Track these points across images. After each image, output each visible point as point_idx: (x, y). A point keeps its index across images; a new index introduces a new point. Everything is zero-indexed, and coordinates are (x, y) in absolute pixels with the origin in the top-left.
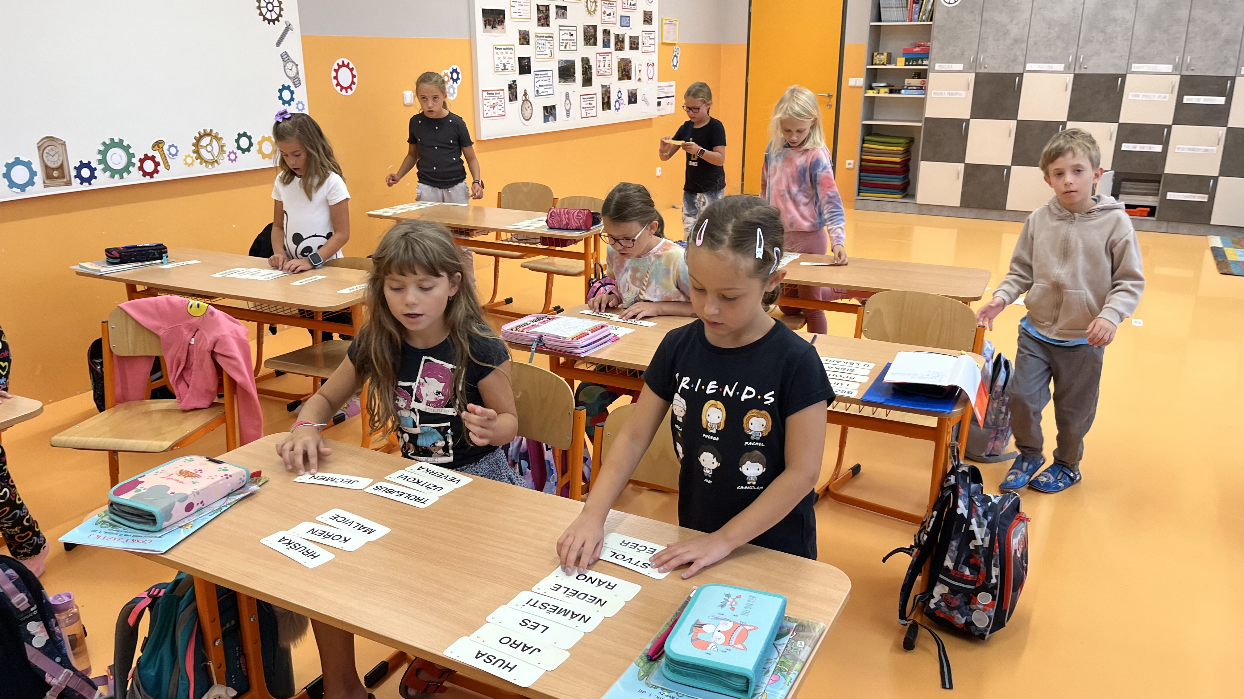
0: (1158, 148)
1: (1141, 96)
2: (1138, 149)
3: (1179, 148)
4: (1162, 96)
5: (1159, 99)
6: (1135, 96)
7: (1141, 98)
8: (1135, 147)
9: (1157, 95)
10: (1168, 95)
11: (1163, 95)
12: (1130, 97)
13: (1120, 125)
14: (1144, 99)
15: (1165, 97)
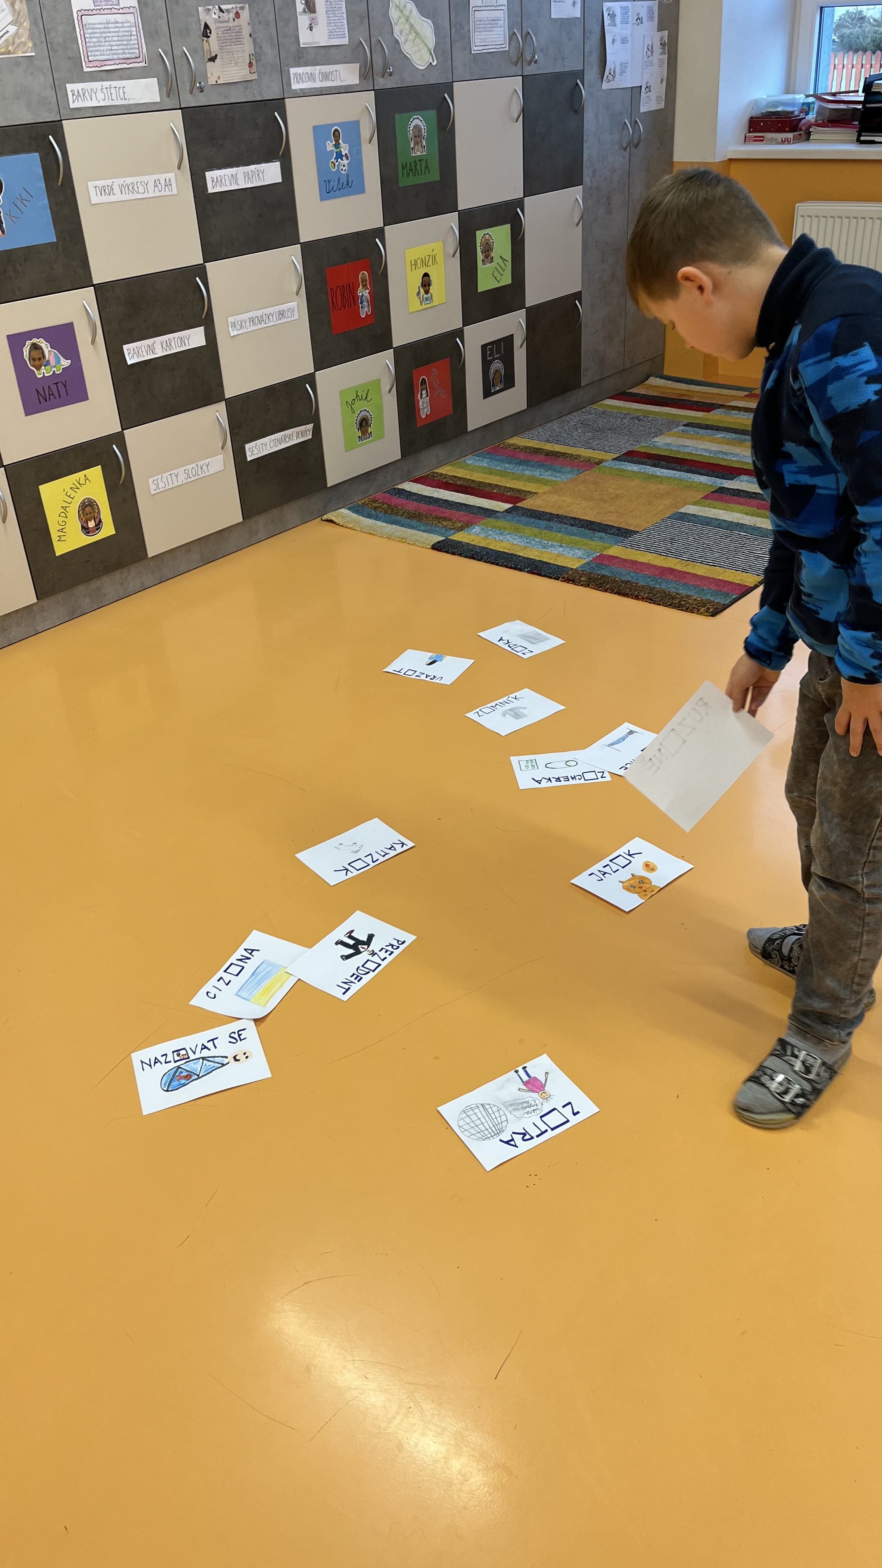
0: (195, 338)
1: (117, 190)
2: (160, 353)
3: (234, 325)
4: (163, 182)
5: (157, 194)
6: (103, 190)
7: (118, 197)
8: (151, 349)
9: (151, 179)
10: (171, 176)
11: (162, 177)
12: (95, 199)
13: (101, 290)
14: (124, 197)
15: (168, 184)
